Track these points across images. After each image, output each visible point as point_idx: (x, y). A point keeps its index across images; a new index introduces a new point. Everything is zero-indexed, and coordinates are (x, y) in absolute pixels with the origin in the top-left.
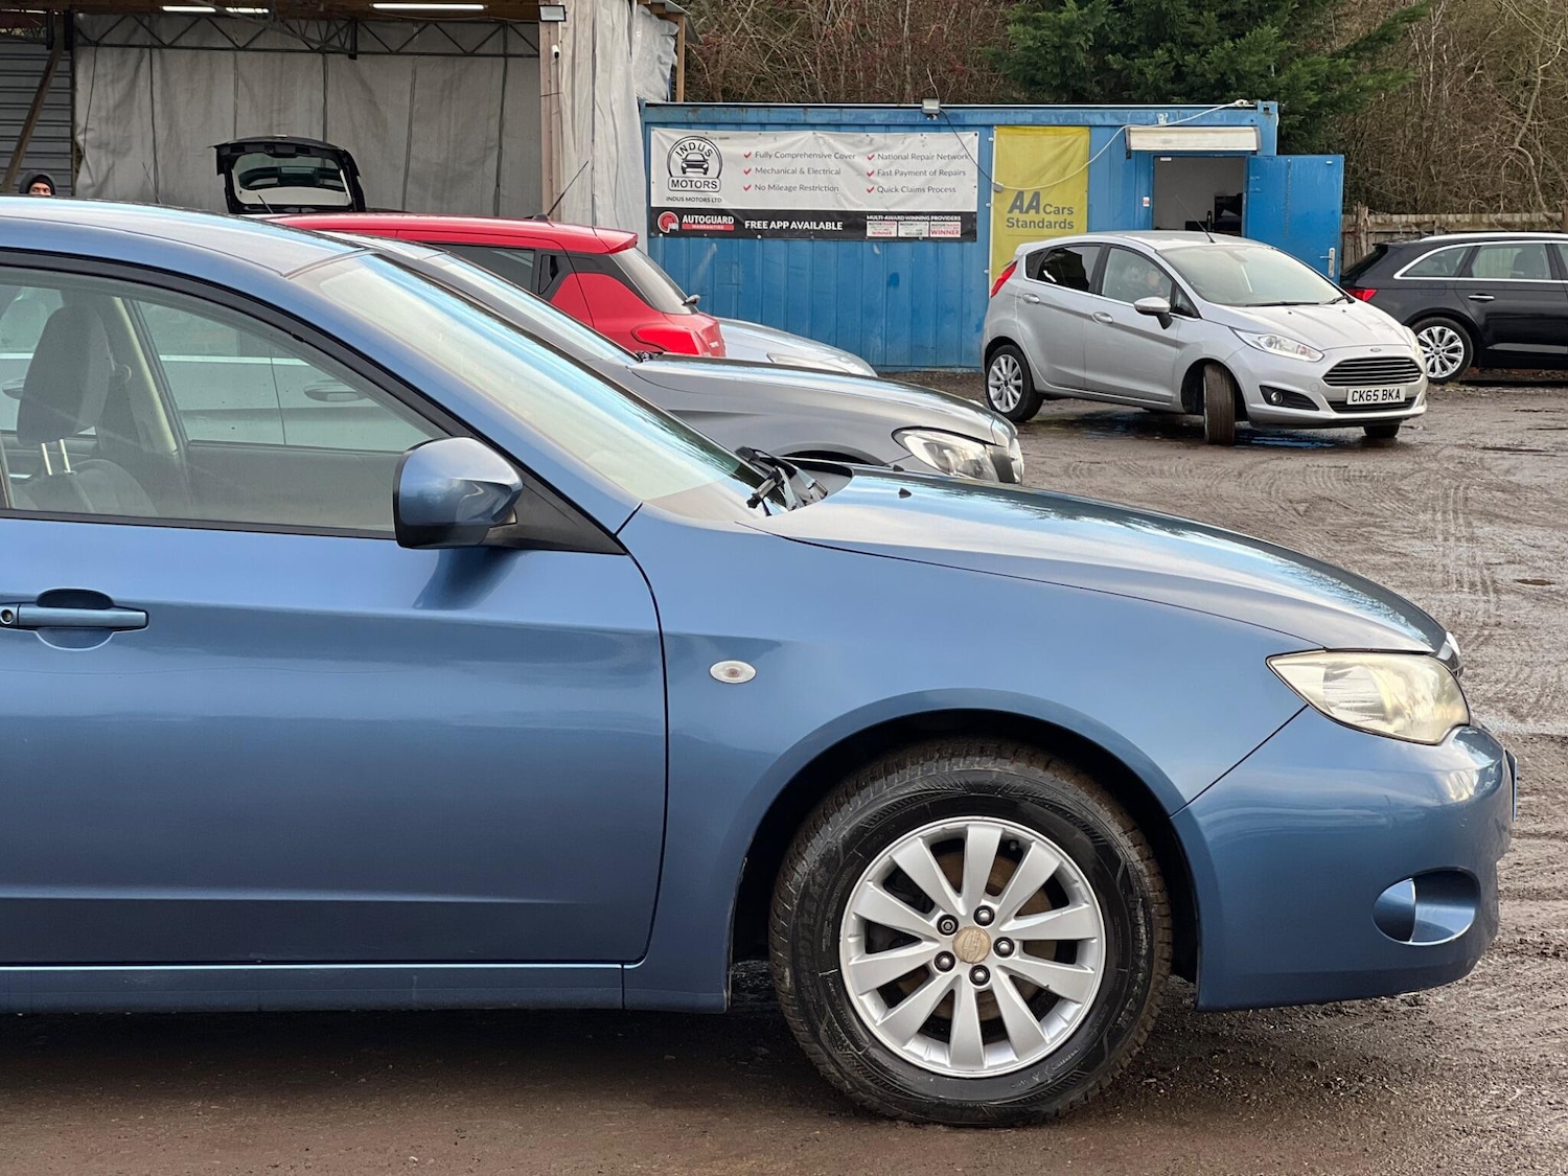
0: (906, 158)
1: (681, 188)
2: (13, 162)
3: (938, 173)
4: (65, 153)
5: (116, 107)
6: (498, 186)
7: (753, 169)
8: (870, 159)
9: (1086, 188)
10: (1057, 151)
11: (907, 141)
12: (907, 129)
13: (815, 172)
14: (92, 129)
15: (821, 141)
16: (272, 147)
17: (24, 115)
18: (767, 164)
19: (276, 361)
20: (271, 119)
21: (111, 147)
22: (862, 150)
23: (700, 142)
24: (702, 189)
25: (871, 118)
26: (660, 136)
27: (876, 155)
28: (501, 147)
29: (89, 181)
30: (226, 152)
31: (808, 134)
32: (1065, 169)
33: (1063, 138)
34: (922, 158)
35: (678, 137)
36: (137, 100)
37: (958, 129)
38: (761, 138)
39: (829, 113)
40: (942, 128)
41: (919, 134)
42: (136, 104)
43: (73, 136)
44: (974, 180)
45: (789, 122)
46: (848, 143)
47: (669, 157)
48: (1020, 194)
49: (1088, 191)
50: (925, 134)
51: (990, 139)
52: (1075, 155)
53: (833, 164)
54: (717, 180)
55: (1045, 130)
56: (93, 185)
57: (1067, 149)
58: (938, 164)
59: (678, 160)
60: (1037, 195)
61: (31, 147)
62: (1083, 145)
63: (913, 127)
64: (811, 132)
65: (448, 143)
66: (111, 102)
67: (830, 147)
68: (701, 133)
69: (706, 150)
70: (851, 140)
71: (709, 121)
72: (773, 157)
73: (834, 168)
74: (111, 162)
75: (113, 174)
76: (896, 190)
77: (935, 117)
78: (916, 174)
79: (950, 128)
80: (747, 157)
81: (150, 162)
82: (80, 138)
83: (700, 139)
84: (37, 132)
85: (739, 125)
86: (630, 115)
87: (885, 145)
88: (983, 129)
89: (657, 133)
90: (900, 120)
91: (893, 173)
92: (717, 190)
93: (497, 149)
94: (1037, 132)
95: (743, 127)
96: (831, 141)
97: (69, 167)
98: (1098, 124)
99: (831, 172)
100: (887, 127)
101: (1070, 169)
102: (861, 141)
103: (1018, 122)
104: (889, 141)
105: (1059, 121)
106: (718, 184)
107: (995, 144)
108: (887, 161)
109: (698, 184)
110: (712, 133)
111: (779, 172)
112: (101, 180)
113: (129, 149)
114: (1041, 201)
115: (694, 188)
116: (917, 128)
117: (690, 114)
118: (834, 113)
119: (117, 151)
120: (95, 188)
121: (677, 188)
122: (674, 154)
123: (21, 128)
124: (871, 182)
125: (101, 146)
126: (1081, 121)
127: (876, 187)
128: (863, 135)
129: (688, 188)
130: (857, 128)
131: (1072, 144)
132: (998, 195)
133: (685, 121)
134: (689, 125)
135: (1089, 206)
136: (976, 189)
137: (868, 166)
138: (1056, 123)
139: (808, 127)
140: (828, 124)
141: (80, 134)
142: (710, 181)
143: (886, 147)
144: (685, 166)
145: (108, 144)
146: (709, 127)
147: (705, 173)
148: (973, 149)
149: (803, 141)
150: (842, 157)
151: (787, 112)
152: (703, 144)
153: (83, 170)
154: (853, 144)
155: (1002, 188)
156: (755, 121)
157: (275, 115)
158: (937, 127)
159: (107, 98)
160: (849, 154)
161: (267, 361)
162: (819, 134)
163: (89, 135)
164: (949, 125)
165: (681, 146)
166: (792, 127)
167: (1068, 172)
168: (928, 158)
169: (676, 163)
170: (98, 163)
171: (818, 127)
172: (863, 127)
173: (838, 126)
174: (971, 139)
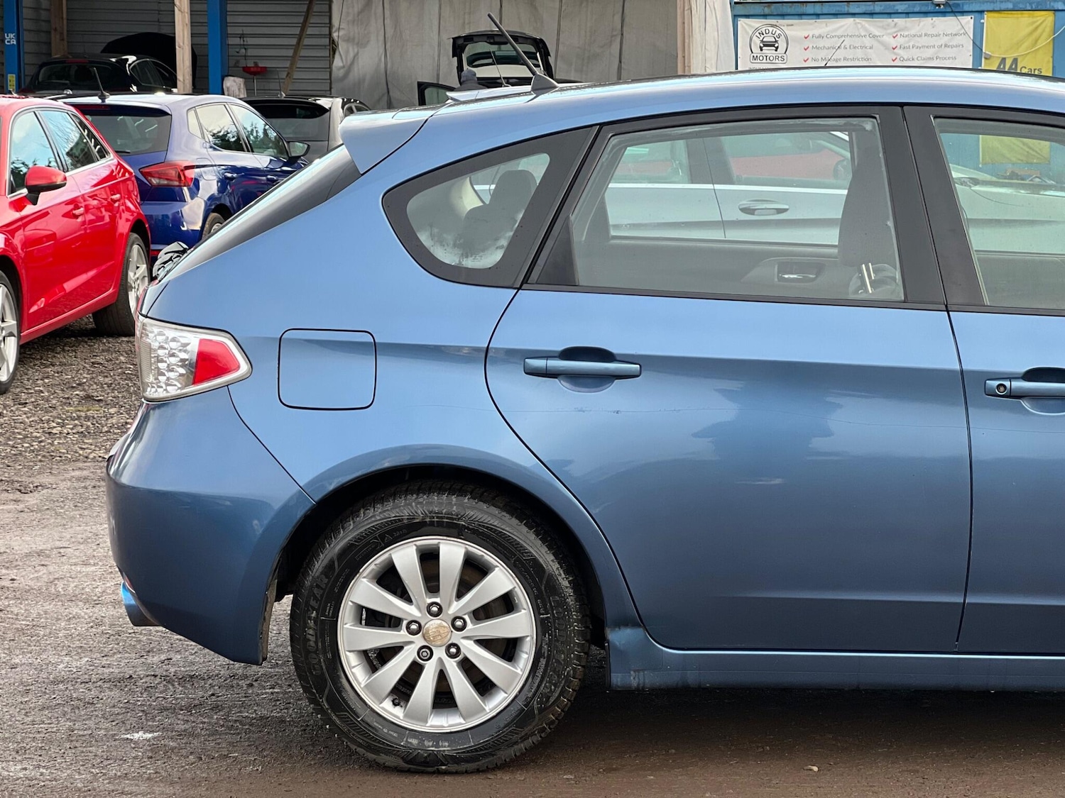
0: (921, 36)
1: (759, 61)
2: (295, 52)
3: (943, 46)
4: (325, 46)
5: (359, 13)
6: (620, 62)
7: (811, 46)
8: (894, 37)
9: (1051, 55)
10: (1031, 28)
11: (922, 24)
12: (922, 15)
13: (855, 48)
14: (343, 29)
15: (859, 26)
16: (490, 38)
17: (301, 20)
18: (821, 43)
19: (717, 187)
20: (464, 19)
21: (356, 41)
22: (889, 31)
23: (773, 28)
24: (774, 61)
25: (896, 8)
26: (744, 25)
27: (899, 35)
28: (622, 34)
29: (341, 64)
30: (460, 42)
31: (850, 20)
32: (1036, 41)
33: (1035, 19)
34: (932, 36)
35: (757, 26)
36: (374, 8)
37: (959, 14)
38: (816, 24)
39: (865, 5)
40: (947, 14)
41: (930, 18)
42: (373, 11)
43: (330, 34)
44: (969, 51)
45: (837, 12)
46: (879, 27)
47: (751, 39)
48: (1004, 60)
49: (1053, 57)
50: (934, 18)
51: (982, 21)
52: (1044, 31)
53: (868, 42)
54: (784, 55)
55: (1022, 14)
56: (344, 67)
57: (1037, 28)
58: (944, 40)
59: (757, 42)
60: (1015, 61)
61: (306, 41)
62: (1049, 24)
63: (926, 14)
64: (852, 19)
65: (586, 32)
66: (356, 10)
67: (866, 30)
68: (773, 21)
69: (777, 34)
70: (881, 24)
71: (779, 13)
72: (825, 37)
73: (868, 45)
74: (356, 50)
75: (358, 58)
76: (913, 59)
77: (942, 7)
78: (927, 47)
79: (952, 14)
80: (806, 38)
81: (382, 50)
82: (335, 35)
83: (772, 26)
84: (309, 31)
85: (801, 15)
86: (724, 10)
87: (906, 27)
88: (976, 14)
89: (742, 22)
90: (917, 9)
91: (911, 47)
92: (785, 61)
93: (620, 36)
94: (1016, 16)
95: (803, 17)
96: (867, 25)
97: (328, 55)
98: (1060, 8)
99: (866, 48)
100: (907, 14)
101: (1039, 41)
102: (888, 25)
103: (1002, 9)
104: (908, 25)
105: (1032, 7)
106: (785, 58)
107: (985, 25)
108: (907, 39)
109: (771, 58)
110: (781, 22)
111: (829, 48)
112: (349, 63)
113: (368, 41)
114: (1018, 64)
115: (768, 61)
116: (929, 15)
117: (766, 9)
118: (869, 5)
119: (361, 43)
120: (345, 69)
121: (756, 61)
122: (755, 38)
123: (300, 28)
124: (895, 54)
125: (349, 40)
126: (1048, 7)
127: (898, 58)
128: (890, 20)
129: (764, 61)
130: (886, 16)
131: (1041, 23)
132: (987, 61)
133: (762, 13)
134: (765, 16)
135: (1054, 67)
136: (971, 58)
137: (893, 43)
138: (1030, 9)
139: (851, 16)
140: (864, 14)
141: (335, 31)
142: (780, 56)
143: (905, 29)
144: (762, 45)
145: (354, 39)
146: (780, 17)
147: (776, 50)
148: (969, 28)
149: (845, 27)
150: (874, 36)
151: (835, 6)
152: (775, 29)
153: (337, 56)
154: (883, 27)
155: (991, 56)
156: (812, 12)
157: (467, 16)
158: (944, 14)
159: (353, 7)
160: (879, 34)
161: (710, 186)
162: (858, 20)
163: (341, 33)
164: (952, 12)
165: (760, 31)
166: (839, 16)
167: (1038, 43)
168: (936, 36)
169: (755, 44)
170: (347, 52)
171: (856, 16)
172: (890, 14)
173: (871, 14)
174: (968, 21)
